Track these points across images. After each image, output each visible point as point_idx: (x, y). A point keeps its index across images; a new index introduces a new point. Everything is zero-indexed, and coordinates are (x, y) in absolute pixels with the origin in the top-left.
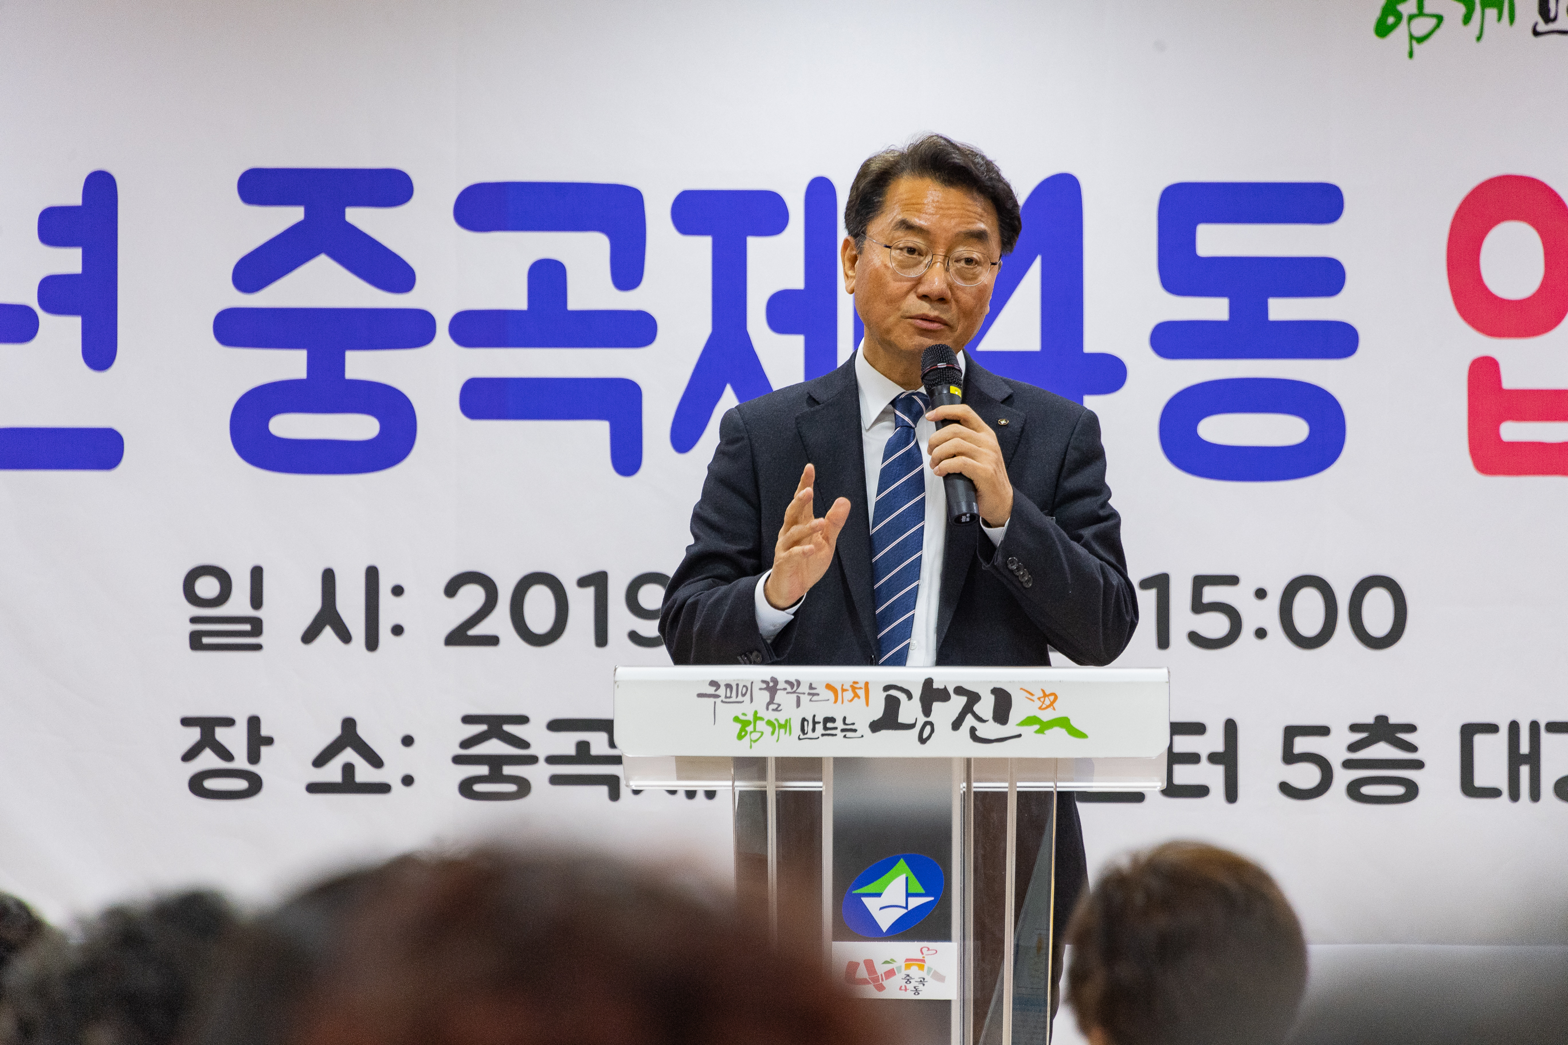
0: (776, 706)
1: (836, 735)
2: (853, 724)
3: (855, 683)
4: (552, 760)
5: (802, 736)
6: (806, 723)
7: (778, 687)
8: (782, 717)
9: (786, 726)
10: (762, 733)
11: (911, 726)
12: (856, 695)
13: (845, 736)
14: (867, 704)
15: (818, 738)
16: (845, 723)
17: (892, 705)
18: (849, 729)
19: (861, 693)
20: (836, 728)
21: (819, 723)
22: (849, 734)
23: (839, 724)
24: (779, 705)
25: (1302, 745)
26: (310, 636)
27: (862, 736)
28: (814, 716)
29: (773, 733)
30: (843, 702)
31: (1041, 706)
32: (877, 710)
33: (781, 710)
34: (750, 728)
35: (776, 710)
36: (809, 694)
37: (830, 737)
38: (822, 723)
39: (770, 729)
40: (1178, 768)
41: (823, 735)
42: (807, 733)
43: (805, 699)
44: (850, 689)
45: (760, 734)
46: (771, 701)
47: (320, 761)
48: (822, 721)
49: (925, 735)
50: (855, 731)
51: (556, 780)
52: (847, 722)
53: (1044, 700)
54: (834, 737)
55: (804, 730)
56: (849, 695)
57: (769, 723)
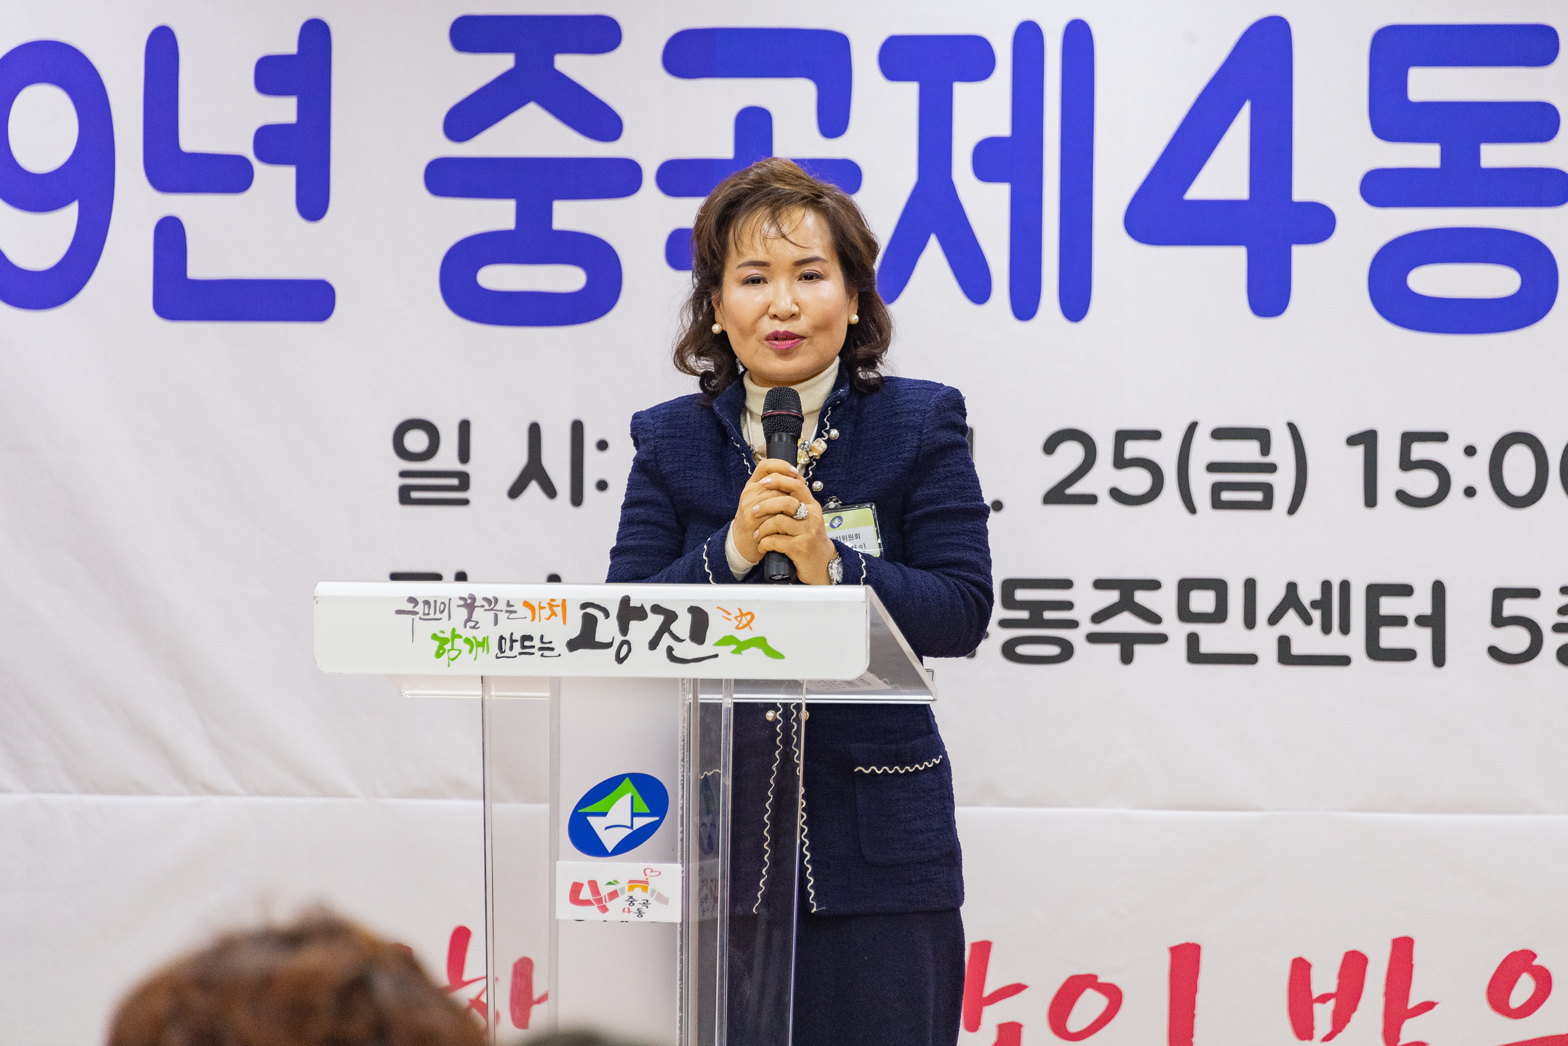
0: (474, 623)
1: (533, 654)
2: (551, 642)
3: (554, 600)
5: (499, 655)
6: (503, 641)
7: (476, 604)
8: (479, 635)
9: (483, 644)
10: (460, 651)
11: (608, 645)
12: (554, 613)
13: (542, 655)
14: (565, 622)
15: (516, 656)
16: (543, 642)
17: (589, 624)
18: (546, 648)
19: (558, 610)
20: (533, 647)
21: (517, 641)
22: (546, 653)
23: (536, 643)
24: (477, 623)
25: (1511, 607)
27: (560, 655)
28: (512, 634)
29: (471, 651)
30: (540, 621)
31: (738, 625)
32: (575, 629)
33: (479, 627)
34: (448, 646)
35: (474, 627)
36: (507, 611)
37: (528, 656)
38: (519, 642)
39: (468, 647)
41: (521, 654)
42: (504, 652)
43: (502, 616)
44: (547, 606)
45: (458, 652)
46: (469, 620)
48: (519, 639)
49: (622, 654)
50: (552, 649)
52: (544, 641)
53: (741, 619)
54: (532, 656)
55: (502, 649)
56: (546, 612)
57: (467, 641)
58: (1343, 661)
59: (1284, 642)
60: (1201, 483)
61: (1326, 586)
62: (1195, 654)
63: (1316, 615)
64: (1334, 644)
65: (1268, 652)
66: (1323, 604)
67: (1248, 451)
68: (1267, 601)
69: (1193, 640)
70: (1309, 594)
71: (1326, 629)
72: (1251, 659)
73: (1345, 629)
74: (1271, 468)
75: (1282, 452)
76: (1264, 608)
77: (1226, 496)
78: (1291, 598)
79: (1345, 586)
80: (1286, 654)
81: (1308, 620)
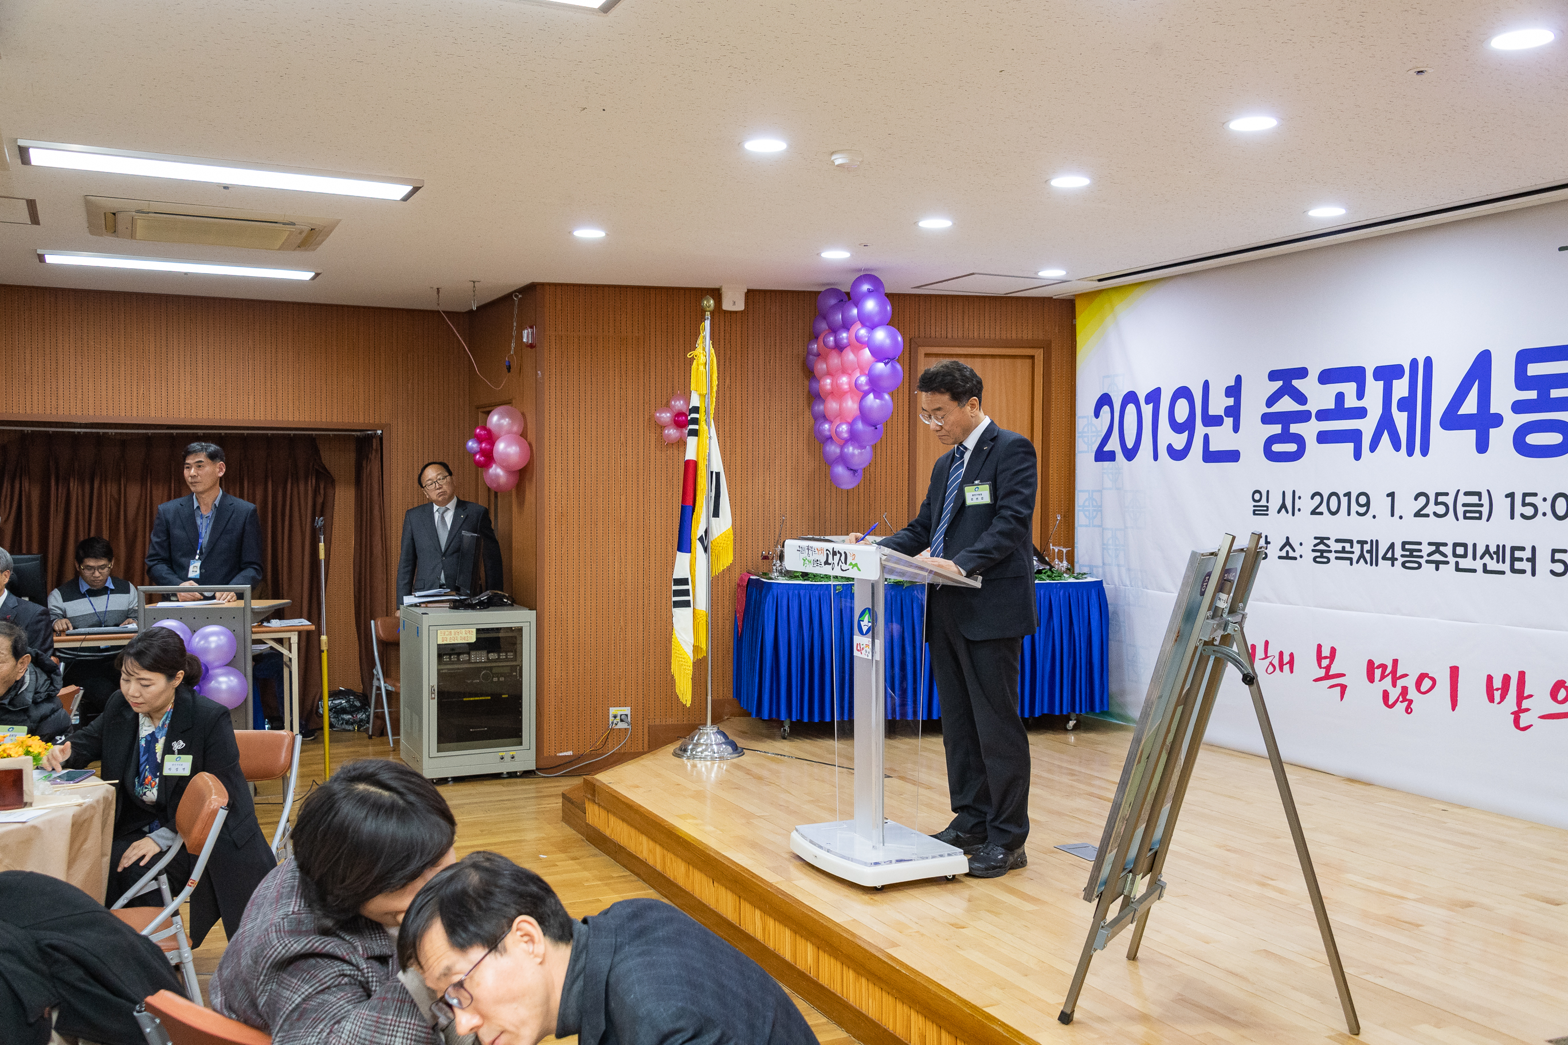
4: (1336, 552)
25: (1558, 556)
26: (1279, 512)
40: (1516, 563)
47: (1281, 550)
51: (1337, 558)
58: (1503, 573)
59: (1485, 565)
60: (1460, 510)
61: (1498, 546)
62: (1458, 569)
63: (1495, 556)
64: (1500, 567)
65: (1480, 569)
66: (1497, 553)
67: (1474, 499)
68: (1480, 551)
69: (1457, 563)
70: (1493, 549)
71: (1498, 562)
72: (1474, 571)
73: (1504, 562)
74: (1482, 505)
75: (1485, 500)
76: (1479, 554)
77: (1468, 515)
78: (1487, 551)
79: (1504, 546)
80: (1486, 571)
81: (1492, 558)
